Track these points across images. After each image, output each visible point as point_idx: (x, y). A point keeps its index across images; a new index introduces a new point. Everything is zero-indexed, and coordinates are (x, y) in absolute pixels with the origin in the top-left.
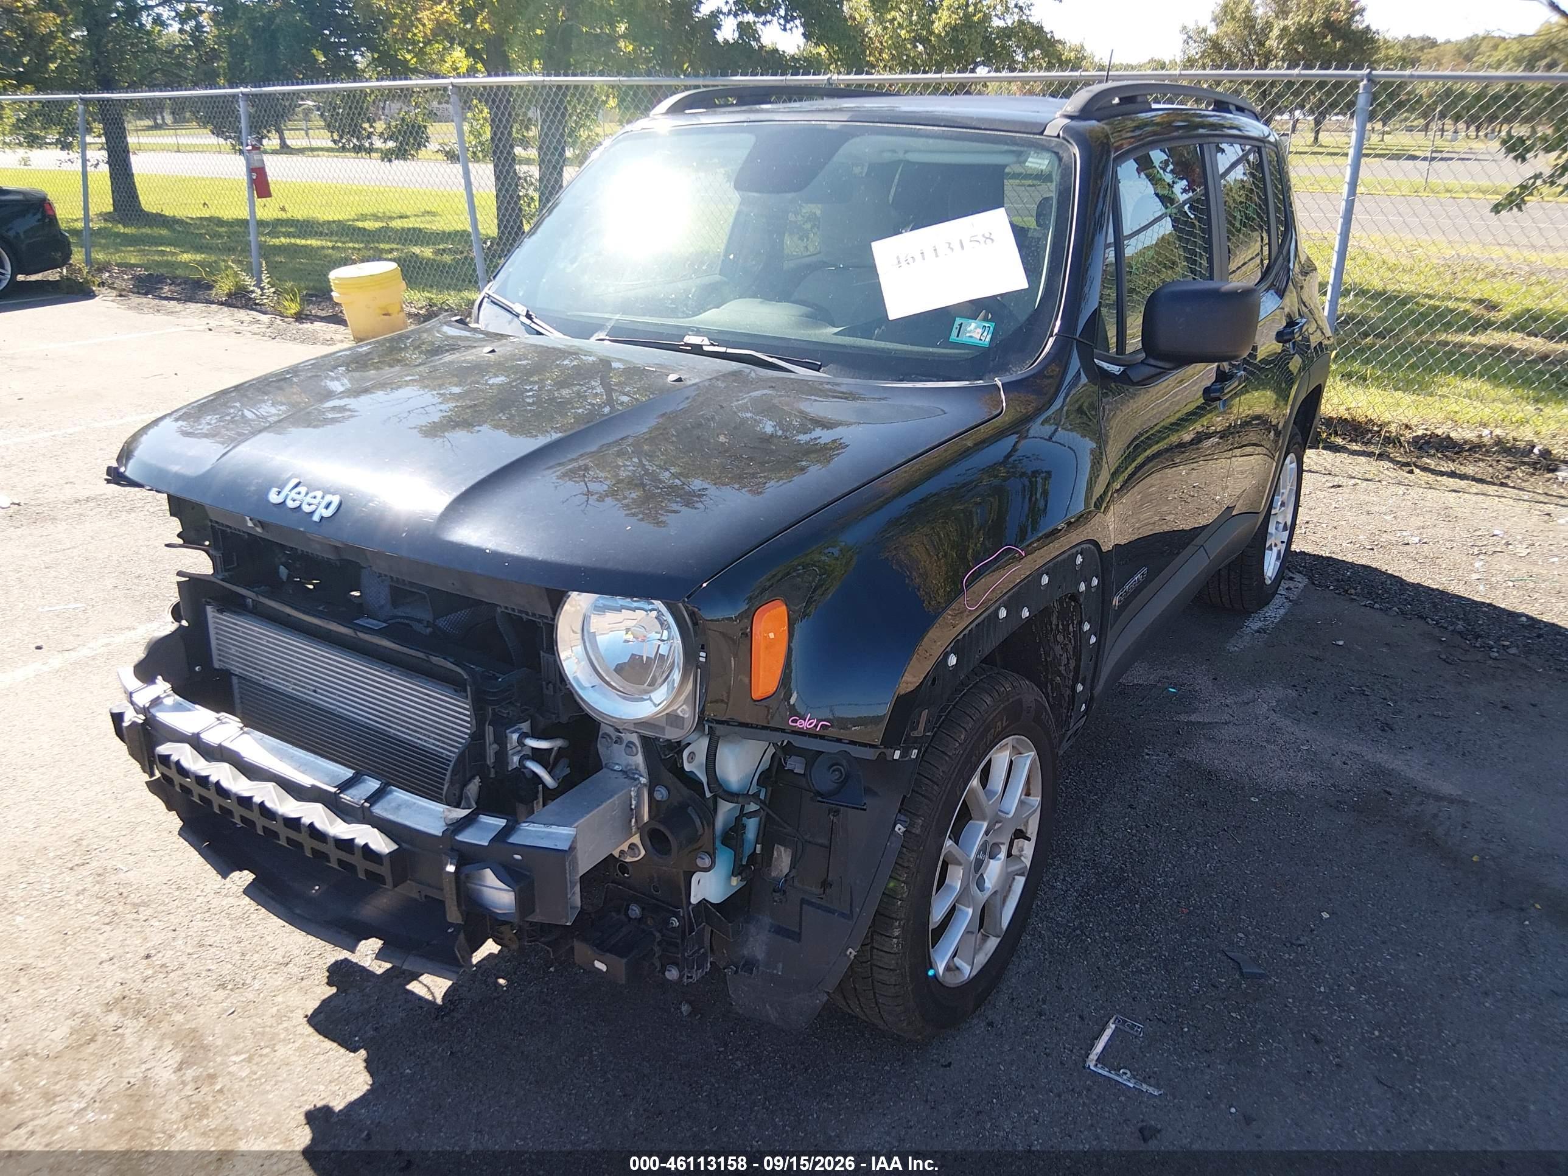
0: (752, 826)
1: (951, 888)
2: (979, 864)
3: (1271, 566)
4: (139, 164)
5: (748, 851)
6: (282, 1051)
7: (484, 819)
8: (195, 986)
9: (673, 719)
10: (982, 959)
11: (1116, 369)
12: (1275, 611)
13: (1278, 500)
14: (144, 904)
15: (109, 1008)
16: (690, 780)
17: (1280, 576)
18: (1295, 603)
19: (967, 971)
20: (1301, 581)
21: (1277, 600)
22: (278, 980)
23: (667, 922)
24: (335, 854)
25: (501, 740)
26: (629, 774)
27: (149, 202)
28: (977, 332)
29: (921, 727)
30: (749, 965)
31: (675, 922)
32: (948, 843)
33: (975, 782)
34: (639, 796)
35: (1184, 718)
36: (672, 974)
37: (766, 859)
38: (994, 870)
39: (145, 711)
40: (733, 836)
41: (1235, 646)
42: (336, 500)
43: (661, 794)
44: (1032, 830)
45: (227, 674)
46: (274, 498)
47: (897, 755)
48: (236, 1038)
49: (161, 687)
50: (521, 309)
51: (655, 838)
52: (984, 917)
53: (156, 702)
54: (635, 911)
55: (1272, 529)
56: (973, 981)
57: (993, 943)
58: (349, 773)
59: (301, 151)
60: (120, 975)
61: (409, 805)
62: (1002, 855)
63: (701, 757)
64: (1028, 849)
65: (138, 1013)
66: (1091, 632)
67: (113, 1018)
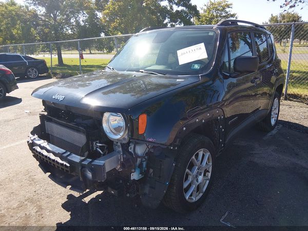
0: (144, 163)
1: (189, 180)
2: (197, 176)
3: (273, 122)
4: (63, 56)
5: (144, 170)
6: (56, 210)
7: (88, 159)
8: (42, 197)
9: (124, 139)
10: (198, 198)
11: (228, 75)
12: (274, 132)
13: (274, 108)
14: (37, 182)
15: (26, 200)
16: (130, 153)
17: (276, 124)
18: (279, 130)
19: (194, 199)
20: (281, 126)
21: (275, 129)
22: (58, 197)
23: (127, 183)
24: (60, 166)
25: (92, 144)
26: (119, 152)
27: (65, 62)
28: (197, 67)
29: (177, 142)
30: (145, 194)
31: (128, 184)
32: (187, 170)
33: (194, 157)
34: (120, 157)
35: (251, 152)
36: (128, 195)
37: (148, 171)
38: (201, 178)
39: (32, 140)
40: (140, 166)
41: (265, 138)
42: (64, 97)
43: (125, 156)
44: (210, 170)
45: (48, 134)
46: (54, 97)
47: (172, 148)
48: (48, 207)
49: (36, 136)
50: (111, 68)
51: (123, 165)
52: (198, 188)
53: (35, 139)
54: (121, 182)
55: (273, 114)
56: (196, 202)
57: (201, 194)
58: (65, 151)
59: (93, 54)
60: (29, 194)
61: (74, 157)
62: (203, 175)
63: (133, 149)
64: (210, 174)
65: (31, 202)
66: (223, 128)
67: (26, 203)
